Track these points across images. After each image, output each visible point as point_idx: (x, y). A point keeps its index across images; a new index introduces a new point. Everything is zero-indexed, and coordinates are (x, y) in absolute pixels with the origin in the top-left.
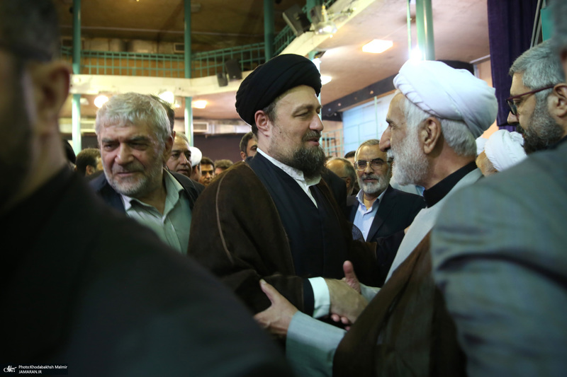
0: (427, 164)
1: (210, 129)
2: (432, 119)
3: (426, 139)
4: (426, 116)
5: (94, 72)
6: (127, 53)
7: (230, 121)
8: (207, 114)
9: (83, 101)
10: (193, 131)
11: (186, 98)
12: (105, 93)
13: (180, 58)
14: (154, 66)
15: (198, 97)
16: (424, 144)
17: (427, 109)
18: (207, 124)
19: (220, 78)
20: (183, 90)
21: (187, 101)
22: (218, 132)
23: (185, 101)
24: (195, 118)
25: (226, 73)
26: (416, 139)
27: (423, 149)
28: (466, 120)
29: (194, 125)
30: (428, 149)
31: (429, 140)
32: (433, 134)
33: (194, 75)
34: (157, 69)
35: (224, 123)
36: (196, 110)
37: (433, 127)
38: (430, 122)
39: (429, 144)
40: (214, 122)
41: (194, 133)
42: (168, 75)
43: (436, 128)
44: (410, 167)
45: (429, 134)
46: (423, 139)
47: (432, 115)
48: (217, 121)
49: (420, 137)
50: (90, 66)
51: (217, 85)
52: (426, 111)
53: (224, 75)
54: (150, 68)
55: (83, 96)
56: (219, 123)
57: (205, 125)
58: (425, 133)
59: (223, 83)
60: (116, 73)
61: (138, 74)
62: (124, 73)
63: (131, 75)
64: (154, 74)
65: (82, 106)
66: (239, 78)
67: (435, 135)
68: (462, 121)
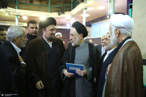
4: (116, 28)
5: (22, 9)
6: (32, 4)
9: (19, 17)
12: (25, 15)
13: (47, 7)
19: (59, 13)
33: (51, 12)
34: (41, 9)
42: (44, 11)
50: (21, 7)
54: (38, 9)
55: (19, 16)
59: (59, 15)
60: (29, 10)
61: (35, 10)
62: (31, 10)
63: (33, 10)
64: (40, 11)
65: (18, 19)
66: (64, 13)
67: (118, 32)
68: (124, 28)
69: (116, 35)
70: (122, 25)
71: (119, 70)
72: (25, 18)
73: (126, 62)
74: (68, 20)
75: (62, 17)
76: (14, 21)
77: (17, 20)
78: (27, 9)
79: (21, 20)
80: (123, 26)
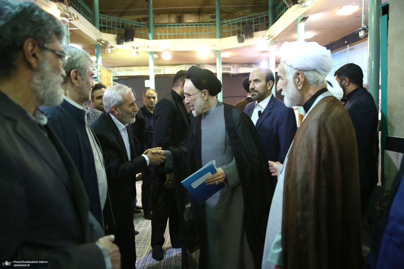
0: (300, 95)
1: (233, 71)
2: (299, 72)
3: (298, 83)
4: (296, 71)
5: (161, 38)
6: (180, 24)
7: (246, 65)
8: (231, 61)
9: (155, 56)
10: (222, 72)
11: (217, 51)
12: (168, 50)
13: (213, 25)
14: (197, 32)
15: (225, 50)
16: (298, 86)
17: (296, 67)
18: (231, 67)
19: (239, 37)
20: (215, 46)
21: (218, 53)
22: (238, 72)
23: (217, 52)
24: (223, 63)
25: (243, 34)
26: (293, 84)
27: (297, 88)
28: (317, 70)
29: (223, 68)
30: (300, 88)
31: (299, 83)
32: (301, 80)
33: (222, 35)
34: (199, 33)
35: (242, 67)
36: (223, 58)
37: (300, 76)
38: (298, 74)
39: (300, 85)
40: (235, 66)
41: (223, 73)
42: (206, 37)
43: (302, 77)
44: (293, 99)
45: (299, 80)
46: (297, 83)
47: (299, 70)
48: (238, 65)
49: (295, 82)
50: (159, 34)
51: (237, 42)
52: (296, 69)
53: (241, 35)
54: (194, 33)
55: (155, 53)
56: (239, 67)
57: (230, 68)
58: (297, 80)
59: (241, 40)
60: (174, 37)
61: (188, 37)
62: (179, 37)
63: (183, 38)
64: (197, 37)
65: (154, 59)
66: (251, 36)
67: (302, 80)
68: (315, 70)
69: (297, 86)
70: (310, 65)
71: (310, 157)
72: (167, 57)
73: (324, 141)
74: (264, 52)
75: (249, 46)
76: (147, 65)
77: (151, 63)
78: (170, 37)
79: (160, 62)
80: (312, 67)
